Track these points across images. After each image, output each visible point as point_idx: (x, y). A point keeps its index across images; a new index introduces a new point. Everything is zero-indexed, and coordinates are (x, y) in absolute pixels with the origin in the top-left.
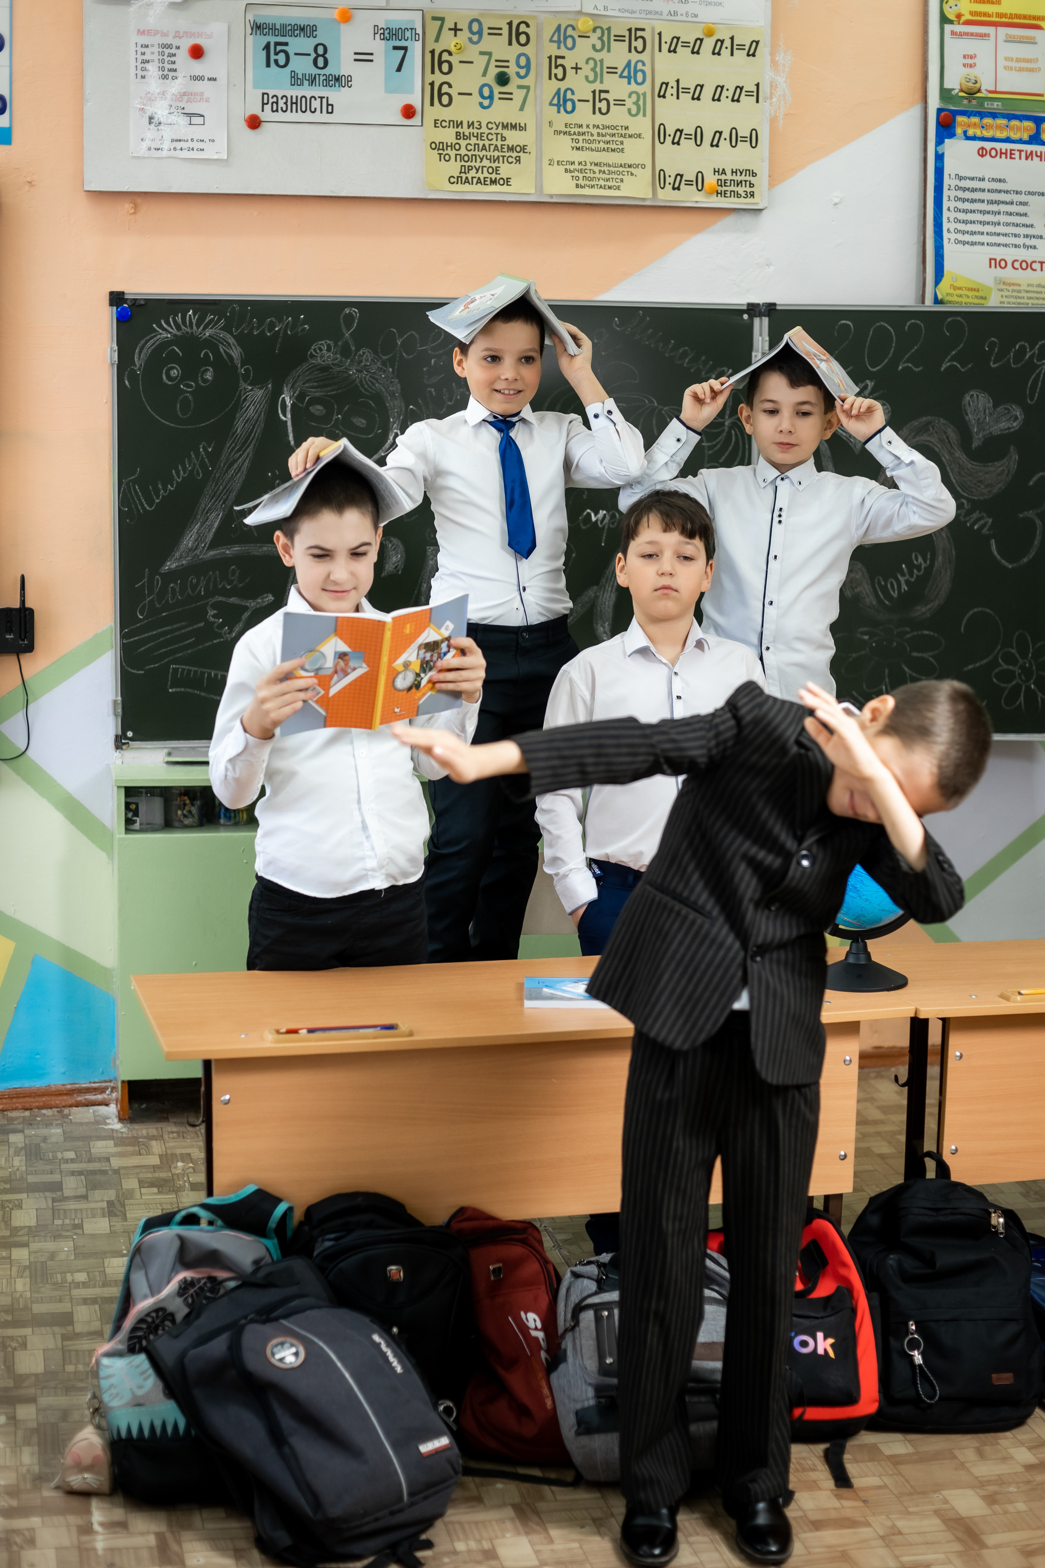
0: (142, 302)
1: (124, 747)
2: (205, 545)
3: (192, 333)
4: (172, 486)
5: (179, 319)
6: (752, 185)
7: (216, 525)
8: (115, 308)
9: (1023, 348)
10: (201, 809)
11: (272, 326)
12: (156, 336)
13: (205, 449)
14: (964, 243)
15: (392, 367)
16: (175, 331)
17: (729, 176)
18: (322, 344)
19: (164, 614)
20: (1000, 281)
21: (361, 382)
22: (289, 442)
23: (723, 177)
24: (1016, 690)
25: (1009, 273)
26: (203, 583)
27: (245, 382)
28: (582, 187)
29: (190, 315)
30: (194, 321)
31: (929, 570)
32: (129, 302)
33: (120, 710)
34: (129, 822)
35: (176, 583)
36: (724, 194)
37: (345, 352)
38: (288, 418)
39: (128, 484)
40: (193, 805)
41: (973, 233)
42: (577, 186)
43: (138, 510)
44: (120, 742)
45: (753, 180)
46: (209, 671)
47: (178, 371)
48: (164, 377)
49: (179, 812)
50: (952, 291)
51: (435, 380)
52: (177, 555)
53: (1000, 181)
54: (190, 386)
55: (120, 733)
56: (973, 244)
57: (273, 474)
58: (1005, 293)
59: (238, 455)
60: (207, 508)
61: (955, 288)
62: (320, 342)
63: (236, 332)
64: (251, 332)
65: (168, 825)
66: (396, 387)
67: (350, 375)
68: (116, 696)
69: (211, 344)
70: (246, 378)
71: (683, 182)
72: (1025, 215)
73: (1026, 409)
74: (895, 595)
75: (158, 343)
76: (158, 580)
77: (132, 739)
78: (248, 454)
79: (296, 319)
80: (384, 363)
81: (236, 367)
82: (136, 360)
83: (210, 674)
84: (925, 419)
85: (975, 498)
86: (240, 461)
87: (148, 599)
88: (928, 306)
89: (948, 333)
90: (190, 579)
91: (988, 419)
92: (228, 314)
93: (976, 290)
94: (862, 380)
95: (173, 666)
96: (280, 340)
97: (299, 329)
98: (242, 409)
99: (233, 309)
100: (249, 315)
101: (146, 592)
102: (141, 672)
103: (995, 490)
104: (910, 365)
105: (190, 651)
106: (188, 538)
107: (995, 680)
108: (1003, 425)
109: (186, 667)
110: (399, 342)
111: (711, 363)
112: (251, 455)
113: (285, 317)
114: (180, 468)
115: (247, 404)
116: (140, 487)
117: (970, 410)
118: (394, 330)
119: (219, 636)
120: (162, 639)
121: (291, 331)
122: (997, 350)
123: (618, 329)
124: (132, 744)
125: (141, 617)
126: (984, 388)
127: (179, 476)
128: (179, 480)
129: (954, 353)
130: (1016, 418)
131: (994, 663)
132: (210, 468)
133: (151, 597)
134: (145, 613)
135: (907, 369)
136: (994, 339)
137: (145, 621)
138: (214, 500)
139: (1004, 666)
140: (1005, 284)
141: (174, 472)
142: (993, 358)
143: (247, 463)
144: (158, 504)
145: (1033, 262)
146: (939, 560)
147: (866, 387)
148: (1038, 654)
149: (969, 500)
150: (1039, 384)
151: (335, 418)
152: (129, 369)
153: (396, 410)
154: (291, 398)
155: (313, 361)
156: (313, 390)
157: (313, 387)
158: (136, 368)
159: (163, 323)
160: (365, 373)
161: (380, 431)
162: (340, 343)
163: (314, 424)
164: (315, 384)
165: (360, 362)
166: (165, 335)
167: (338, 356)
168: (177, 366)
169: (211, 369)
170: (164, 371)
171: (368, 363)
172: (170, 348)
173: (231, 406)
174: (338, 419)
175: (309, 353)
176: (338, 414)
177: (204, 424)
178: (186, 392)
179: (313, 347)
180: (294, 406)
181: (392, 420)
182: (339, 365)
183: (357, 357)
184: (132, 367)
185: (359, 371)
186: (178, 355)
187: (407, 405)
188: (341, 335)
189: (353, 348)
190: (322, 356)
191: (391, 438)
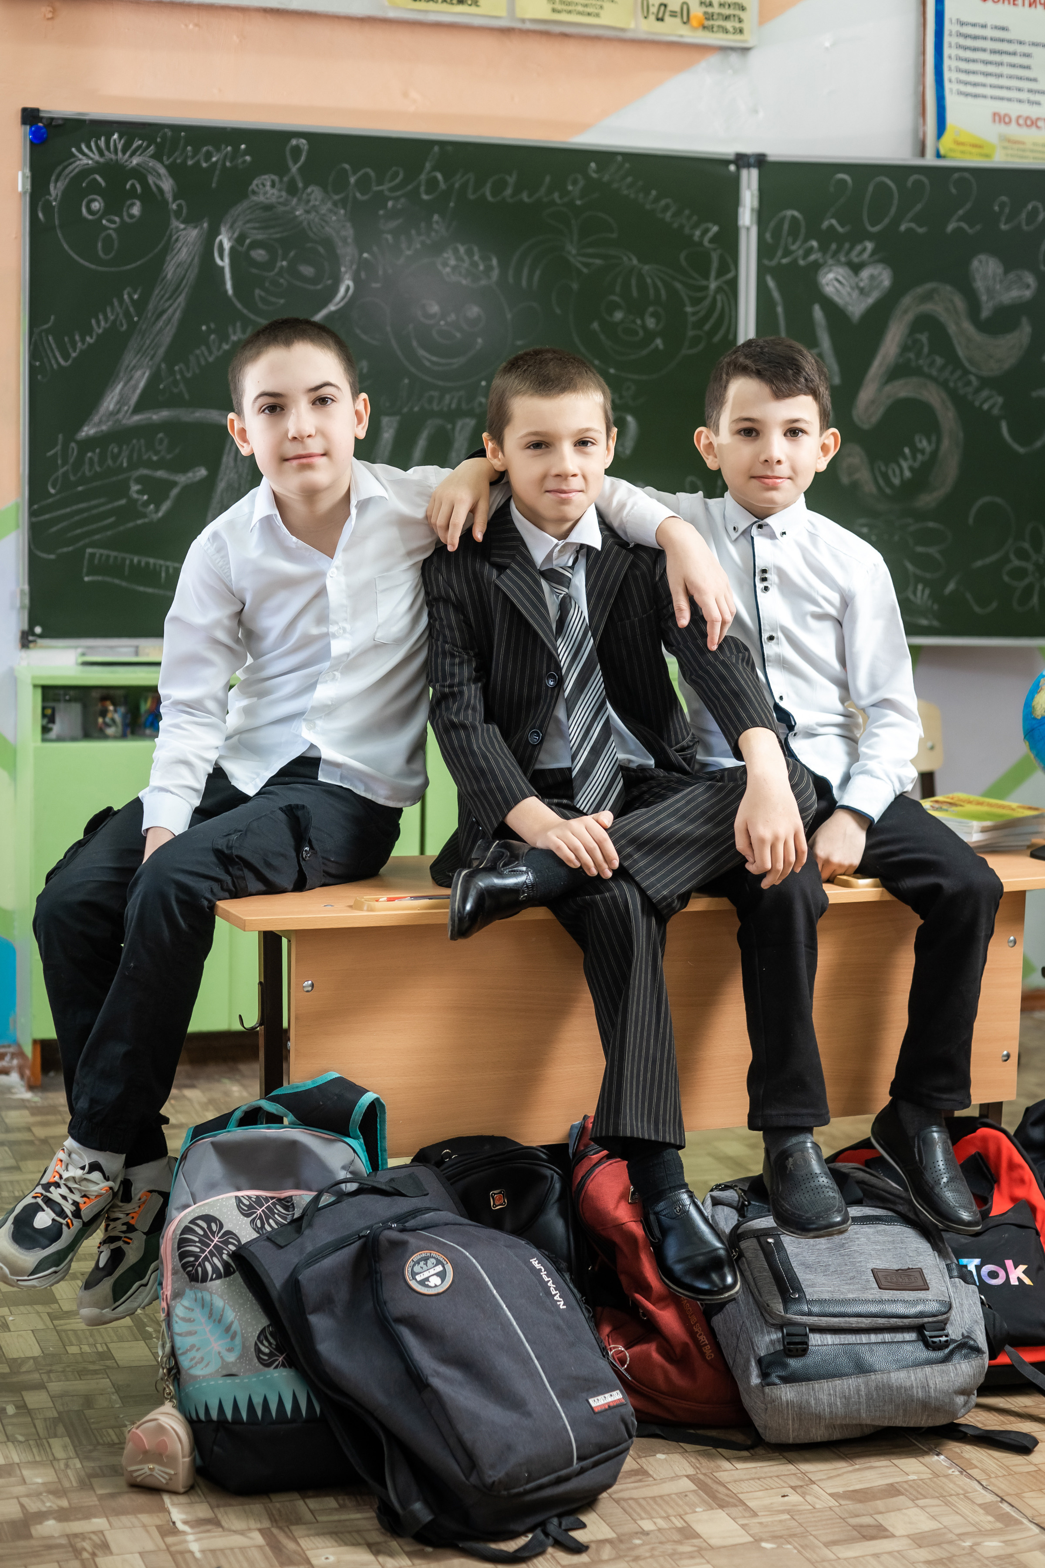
0: (60, 122)
1: (31, 645)
2: (129, 409)
3: (117, 160)
4: (91, 337)
5: (102, 143)
6: (740, 21)
7: (141, 386)
8: (28, 127)
9: (1034, 210)
10: (126, 714)
11: (208, 156)
12: (75, 162)
13: (130, 296)
14: (967, 95)
15: (344, 208)
16: (97, 157)
17: (716, 9)
18: (265, 179)
19: (80, 488)
20: (1006, 139)
21: (309, 224)
22: (226, 291)
23: (710, 10)
24: (1029, 590)
25: (1013, 131)
26: (125, 453)
27: (178, 218)
28: (559, 12)
29: (115, 141)
30: (120, 147)
31: (935, 453)
32: (44, 121)
33: (27, 601)
34: (45, 730)
35: (94, 451)
36: (710, 29)
37: (292, 189)
38: (225, 263)
39: (40, 334)
41: (975, 85)
42: (554, 10)
43: (52, 366)
44: (26, 640)
45: (743, 15)
46: (132, 556)
47: (100, 203)
48: (84, 210)
49: (100, 720)
50: (955, 147)
51: (393, 224)
52: (96, 419)
53: (1003, 29)
54: (114, 222)
55: (26, 627)
56: (976, 96)
57: (209, 328)
58: (1010, 152)
59: (168, 304)
60: (131, 366)
61: (959, 143)
62: (263, 177)
63: (168, 158)
64: (184, 162)
65: (87, 733)
66: (349, 232)
67: (296, 217)
68: (23, 583)
69: (139, 174)
70: (178, 214)
71: (667, 14)
72: (1028, 67)
73: (1040, 276)
74: (897, 481)
75: (77, 170)
76: (73, 449)
77: (41, 636)
78: (179, 305)
79: (236, 149)
80: (335, 204)
81: (165, 202)
82: (52, 188)
83: (132, 561)
84: (929, 286)
85: (985, 373)
86: (170, 311)
87: (61, 471)
88: (930, 160)
89: (954, 191)
90: (110, 448)
91: (998, 287)
92: (159, 140)
93: (980, 147)
94: (861, 241)
95: (89, 550)
96: (217, 172)
97: (240, 161)
98: (173, 250)
99: (165, 134)
100: (182, 142)
101: (59, 462)
102: (52, 557)
103: (1006, 366)
104: (913, 225)
105: (109, 533)
106: (109, 399)
107: (1006, 579)
108: (1015, 293)
109: (105, 552)
110: (352, 180)
111: (695, 218)
112: (183, 304)
113: (223, 146)
114: (101, 317)
115: (179, 245)
116: (54, 339)
117: (977, 276)
118: (347, 166)
119: (144, 515)
120: (77, 518)
121: (231, 162)
122: (1007, 210)
123: (595, 175)
124: (41, 642)
125: (52, 491)
126: (994, 252)
127: (99, 326)
128: (100, 331)
129: (961, 212)
130: (1028, 286)
131: (1006, 560)
132: (136, 319)
133: (65, 468)
134: (58, 487)
135: (909, 231)
136: (1004, 198)
137: (58, 497)
138: (139, 356)
139: (1016, 562)
140: (1009, 141)
141: (93, 322)
142: (1003, 219)
143: (178, 315)
144: (75, 359)
145: (1038, 119)
146: (946, 443)
147: (864, 249)
149: (978, 377)
151: (279, 264)
152: (43, 199)
153: (348, 258)
154: (230, 239)
155: (254, 198)
156: (255, 231)
157: (255, 228)
158: (52, 198)
159: (83, 147)
160: (313, 214)
161: (329, 282)
162: (286, 179)
163: (254, 271)
164: (257, 225)
165: (308, 201)
166: (85, 161)
167: (284, 194)
168: (99, 198)
169: (138, 203)
170: (84, 203)
171: (317, 203)
172: (92, 177)
173: (160, 246)
174: (282, 267)
175: (250, 188)
176: (282, 260)
177: (129, 267)
178: (110, 229)
179: (255, 182)
180: (232, 249)
181: (343, 269)
182: (285, 204)
183: (304, 196)
184: (47, 197)
185: (308, 212)
186: (101, 185)
187: (361, 254)
188: (288, 170)
189: (300, 185)
190: (265, 193)
191: (342, 291)
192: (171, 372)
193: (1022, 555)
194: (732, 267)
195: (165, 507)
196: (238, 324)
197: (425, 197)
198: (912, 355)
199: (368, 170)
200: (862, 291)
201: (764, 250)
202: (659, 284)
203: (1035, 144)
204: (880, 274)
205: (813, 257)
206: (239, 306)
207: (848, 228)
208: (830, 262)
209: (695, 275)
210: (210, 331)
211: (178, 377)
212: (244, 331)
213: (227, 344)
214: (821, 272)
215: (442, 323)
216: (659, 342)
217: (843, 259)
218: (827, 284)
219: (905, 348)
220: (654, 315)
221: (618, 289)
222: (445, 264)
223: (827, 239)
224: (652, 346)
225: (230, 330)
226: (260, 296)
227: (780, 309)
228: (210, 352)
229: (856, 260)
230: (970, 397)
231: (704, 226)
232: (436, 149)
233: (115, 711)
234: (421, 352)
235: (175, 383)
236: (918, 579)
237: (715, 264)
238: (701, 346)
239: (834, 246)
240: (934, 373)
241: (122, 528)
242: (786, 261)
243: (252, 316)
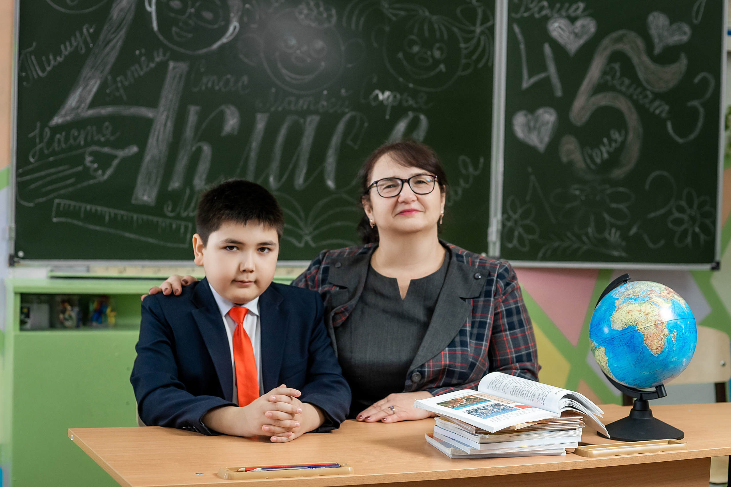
1: (16, 264)
2: (85, 106)
4: (61, 57)
7: (95, 89)
10: (80, 312)
13: (88, 30)
19: (51, 159)
22: (152, 29)
24: (685, 233)
26: (82, 136)
31: (623, 143)
33: (13, 235)
34: (22, 323)
35: (61, 134)
38: (152, 9)
39: (26, 54)
43: (33, 76)
44: (13, 261)
46: (85, 205)
49: (61, 316)
52: (63, 112)
55: (12, 252)
57: (140, 52)
60: (87, 77)
65: (52, 325)
68: (11, 223)
73: (694, 28)
74: (598, 160)
76: (47, 133)
77: (23, 258)
83: (86, 208)
84: (620, 32)
85: (656, 90)
86: (115, 41)
87: (38, 147)
90: (72, 132)
91: (666, 33)
94: (576, 2)
95: (57, 201)
98: (117, 1)
101: (37, 140)
102: (31, 205)
103: (671, 85)
105: (71, 189)
106: (72, 99)
107: (670, 225)
108: (676, 38)
109: (67, 202)
112: (123, 37)
114: (67, 44)
116: (35, 58)
117: (652, 26)
119: (94, 178)
120: (49, 179)
124: (23, 262)
125: (32, 160)
126: (663, 10)
127: (66, 50)
128: (67, 53)
130: (685, 33)
131: (669, 213)
132: (91, 45)
133: (41, 145)
134: (36, 157)
137: (36, 164)
138: (93, 70)
139: (677, 215)
141: (62, 47)
143: (120, 43)
144: (49, 72)
146: (631, 136)
147: (578, 8)
148: (701, 205)
149: (653, 93)
150: (702, 10)
151: (189, 11)
153: (235, 8)
161: (223, 23)
163: (172, 15)
174: (191, 13)
176: (191, 8)
177: (87, 10)
181: (232, 15)
187: (244, 4)
191: (231, 29)
192: (115, 81)
193: (681, 209)
194: (491, 19)
195: (109, 172)
196: (161, 50)
198: (609, 78)
200: (576, 35)
201: (512, 8)
202: (443, 29)
204: (588, 24)
205: (544, 12)
206: (161, 38)
208: (556, 15)
209: (466, 23)
210: (141, 55)
211: (119, 85)
212: (164, 55)
213: (153, 63)
214: (550, 22)
215: (298, 52)
216: (442, 67)
217: (564, 13)
218: (555, 30)
219: (604, 73)
220: (440, 49)
221: (415, 31)
222: (301, 13)
224: (438, 70)
225: (155, 54)
226: (176, 32)
227: (522, 47)
228: (142, 69)
229: (573, 14)
230: (647, 106)
233: (72, 310)
234: (284, 71)
235: (118, 89)
236: (612, 225)
237: (479, 16)
238: (470, 71)
239: (558, 5)
240: (623, 89)
241: (79, 186)
242: (526, 15)
243: (170, 45)
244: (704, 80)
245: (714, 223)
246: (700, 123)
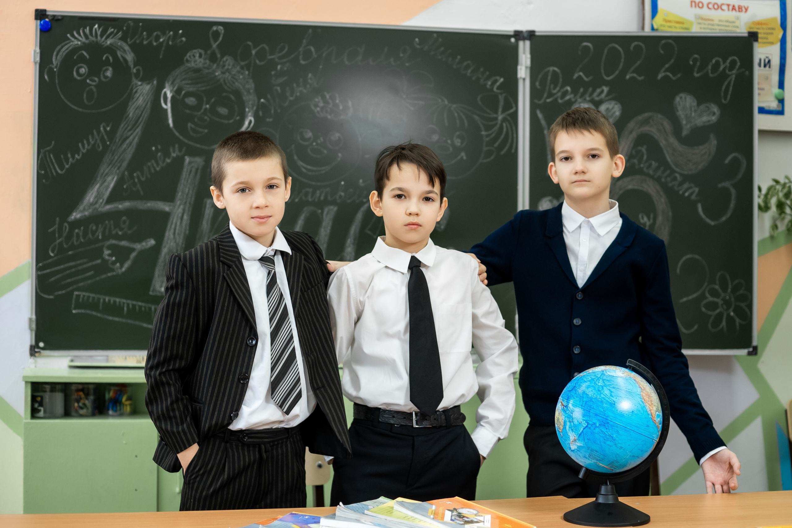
0: (60, 18)
1: (37, 355)
2: (103, 201)
3: (97, 41)
4: (79, 155)
5: (87, 30)
7: (112, 186)
8: (39, 21)
9: (718, 63)
10: (95, 401)
11: (157, 38)
12: (69, 43)
13: (105, 129)
15: (248, 69)
16: (84, 40)
18: (195, 52)
19: (70, 253)
20: (700, 18)
21: (224, 81)
22: (169, 125)
24: (720, 316)
25: (705, 12)
26: (100, 230)
29: (96, 29)
30: (99, 33)
32: (49, 17)
33: (34, 326)
34: (34, 410)
35: (80, 229)
37: (213, 58)
38: (168, 107)
39: (45, 153)
40: (87, 399)
43: (52, 174)
44: (34, 351)
46: (104, 297)
47: (85, 69)
48: (75, 74)
49: (76, 405)
50: (664, 23)
51: (281, 80)
52: (81, 207)
54: (95, 81)
55: (34, 343)
57: (156, 148)
58: (703, 26)
59: (130, 133)
60: (105, 173)
61: (667, 21)
62: (194, 51)
63: (130, 41)
64: (142, 42)
65: (67, 414)
66: (251, 85)
67: (216, 76)
68: (32, 314)
69: (111, 50)
70: (137, 75)
73: (722, 107)
75: (70, 48)
76: (66, 227)
77: (43, 349)
78: (137, 133)
79: (176, 33)
80: (242, 68)
81: (129, 68)
82: (54, 60)
83: (104, 300)
84: (646, 115)
85: (686, 173)
86: (131, 138)
87: (58, 241)
88: (647, 31)
89: (662, 52)
90: (90, 226)
91: (693, 114)
92: (125, 28)
93: (682, 23)
94: (600, 86)
95: (76, 293)
96: (163, 49)
97: (179, 41)
98: (133, 98)
99: (129, 24)
100: (140, 29)
101: (57, 235)
102: (51, 297)
103: (700, 167)
104: (635, 75)
105: (89, 282)
106: (90, 195)
107: (703, 309)
108: (705, 119)
109: (87, 294)
110: (254, 52)
111: (487, 73)
112: (140, 133)
113: (167, 32)
114: (85, 142)
115: (137, 95)
116: (54, 156)
117: (679, 108)
118: (250, 43)
119: (113, 270)
120: (68, 272)
121: (172, 42)
122: (698, 64)
123: (418, 47)
124: (43, 352)
125: (52, 254)
126: (690, 92)
127: (84, 148)
128: (84, 151)
129: (667, 66)
130: (714, 114)
131: (703, 297)
132: (108, 143)
133: (60, 240)
134: (55, 252)
135: (632, 78)
136: (696, 56)
137: (56, 258)
138: (110, 167)
139: (710, 299)
140: (702, 19)
141: (80, 145)
142: (696, 70)
143: (136, 140)
144: (67, 169)
145: (723, 4)
146: (660, 219)
147: (602, 92)
148: (735, 289)
149: (681, 175)
150: (731, 89)
151: (204, 107)
152: (48, 67)
153: (251, 103)
154: (171, 92)
155: (188, 65)
156: (188, 86)
157: (188, 84)
158: (53, 67)
159: (75, 33)
160: (227, 74)
161: (238, 118)
162: (209, 52)
163: (188, 111)
164: (190, 82)
165: (224, 66)
166: (76, 42)
167: (208, 61)
168: (85, 66)
169: (110, 69)
170: (75, 69)
171: (230, 67)
172: (80, 52)
173: (125, 96)
174: (206, 109)
175: (185, 58)
176: (207, 104)
177: (104, 110)
178: (91, 85)
179: (188, 54)
180: (173, 98)
181: (247, 110)
182: (208, 68)
183: (221, 63)
184: (51, 65)
185: (223, 73)
186: (86, 57)
187: (259, 99)
188: (210, 46)
189: (219, 56)
190: (195, 61)
191: (247, 123)
192: (131, 177)
193: (714, 293)
194: (514, 105)
195: (127, 265)
196: (177, 146)
197: (303, 62)
198: (636, 161)
199: (264, 45)
201: (535, 94)
202: (463, 117)
203: (720, 21)
204: (613, 108)
205: (567, 98)
206: (177, 134)
207: (591, 78)
208: (579, 100)
209: (488, 111)
210: (157, 151)
211: (136, 180)
212: (180, 151)
213: (169, 159)
215: (314, 144)
216: (463, 154)
217: (588, 99)
219: (630, 156)
220: (459, 137)
221: (434, 120)
222: (316, 106)
223: (577, 85)
224: (459, 157)
225: (171, 150)
226: (191, 128)
228: (158, 164)
229: (597, 99)
230: (676, 188)
231: (494, 78)
232: (310, 31)
234: (300, 163)
235: (134, 184)
237: (502, 103)
238: (492, 158)
239: (582, 90)
240: (651, 172)
241: (98, 279)
242: (548, 100)
243: (186, 141)
244: (736, 161)
245: (750, 306)
246: (732, 205)
